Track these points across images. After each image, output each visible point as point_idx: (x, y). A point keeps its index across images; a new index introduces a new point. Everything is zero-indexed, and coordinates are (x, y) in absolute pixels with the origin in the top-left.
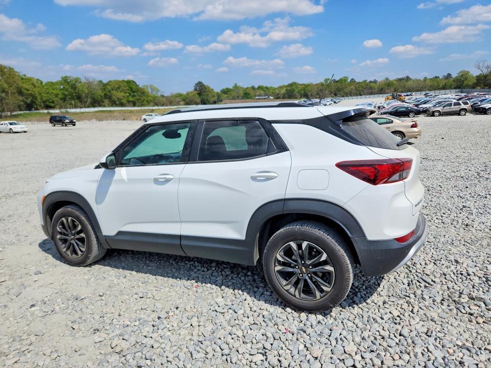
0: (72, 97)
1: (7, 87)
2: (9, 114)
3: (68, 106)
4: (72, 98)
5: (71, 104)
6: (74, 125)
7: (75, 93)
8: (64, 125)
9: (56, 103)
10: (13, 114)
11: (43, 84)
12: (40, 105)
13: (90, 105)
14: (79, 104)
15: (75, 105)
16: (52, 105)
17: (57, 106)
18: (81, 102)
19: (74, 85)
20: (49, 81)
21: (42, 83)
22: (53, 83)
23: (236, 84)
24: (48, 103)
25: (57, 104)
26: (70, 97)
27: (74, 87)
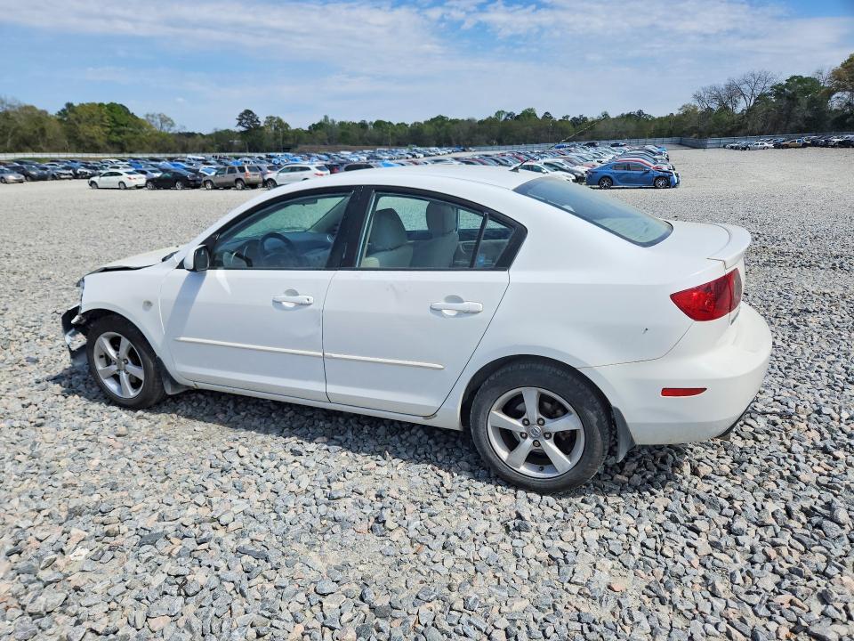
23: (326, 117)
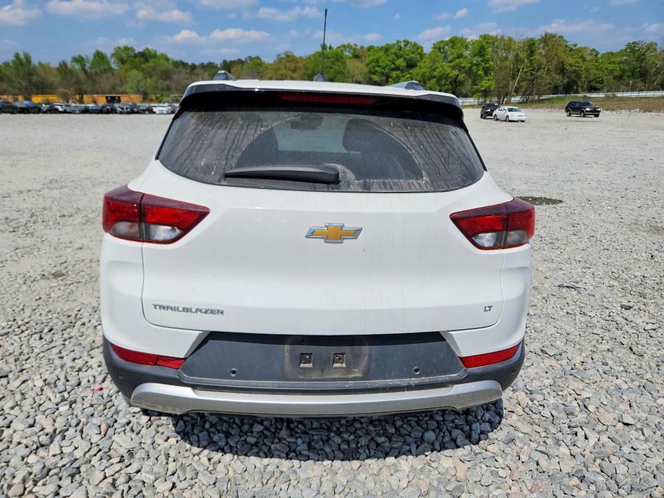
0: (633, 74)
1: (545, 63)
2: (536, 97)
3: (623, 87)
4: (633, 76)
5: (627, 85)
6: (597, 116)
7: (641, 67)
8: (582, 115)
9: (605, 83)
10: (541, 98)
11: (599, 56)
12: (582, 87)
13: (659, 87)
14: (640, 84)
15: (632, 85)
16: (599, 86)
17: (606, 88)
18: (644, 81)
19: (644, 55)
20: (608, 51)
21: (597, 54)
22: (612, 54)
24: (593, 84)
25: (605, 86)
26: (630, 74)
27: (641, 58)
